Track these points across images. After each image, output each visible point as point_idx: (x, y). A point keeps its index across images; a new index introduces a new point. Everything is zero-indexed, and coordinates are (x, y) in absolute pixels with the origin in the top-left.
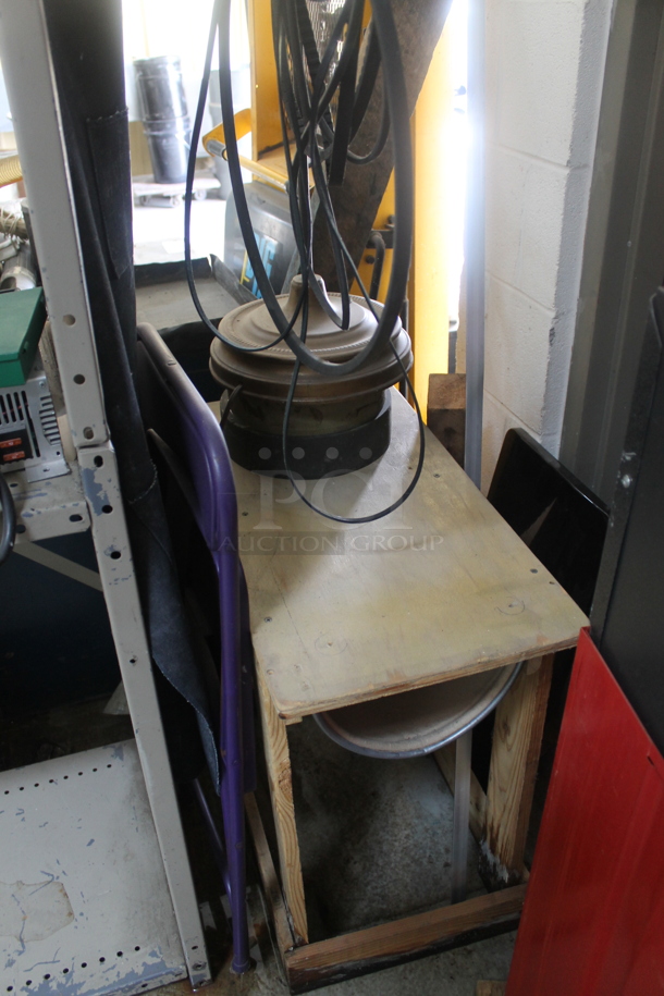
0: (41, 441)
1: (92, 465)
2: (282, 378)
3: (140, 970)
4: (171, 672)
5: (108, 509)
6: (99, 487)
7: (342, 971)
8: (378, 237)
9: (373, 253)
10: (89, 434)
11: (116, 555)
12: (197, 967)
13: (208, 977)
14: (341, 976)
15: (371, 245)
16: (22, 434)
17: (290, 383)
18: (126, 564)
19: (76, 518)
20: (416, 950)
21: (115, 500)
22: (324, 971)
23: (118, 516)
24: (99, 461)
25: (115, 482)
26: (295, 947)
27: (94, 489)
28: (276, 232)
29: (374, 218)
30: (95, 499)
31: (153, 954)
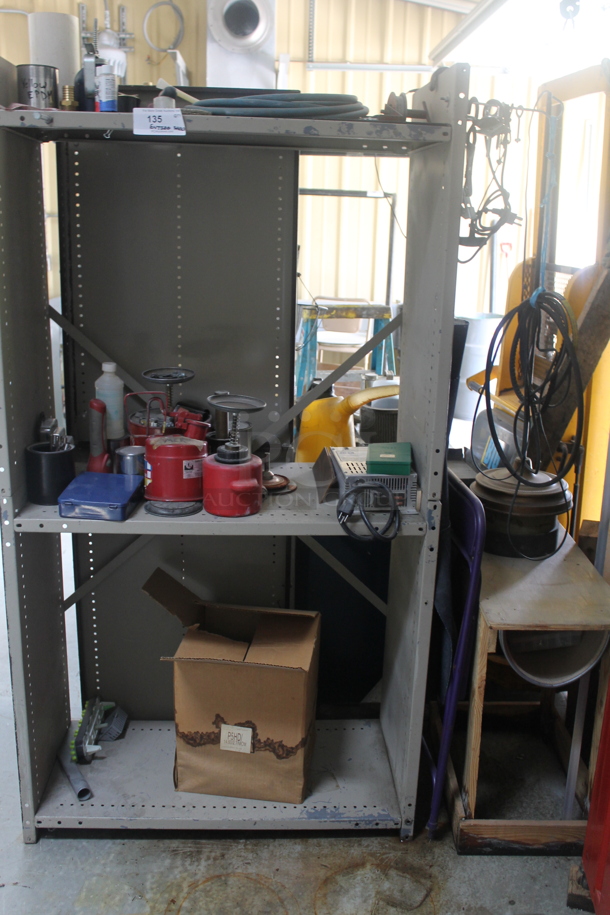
0: (409, 500)
1: (432, 508)
2: (508, 502)
3: (376, 815)
4: (440, 612)
5: (433, 528)
6: (433, 518)
7: (490, 845)
8: (565, 446)
9: (561, 455)
10: (434, 495)
11: (432, 549)
12: (407, 822)
13: (411, 834)
14: (489, 849)
15: (560, 450)
16: (402, 495)
17: (510, 505)
18: (434, 554)
19: (421, 529)
20: (535, 847)
21: (437, 526)
22: (480, 841)
23: (436, 532)
24: (435, 507)
25: (439, 518)
26: (466, 818)
27: (431, 518)
28: (506, 438)
29: (562, 435)
30: (430, 523)
31: (383, 810)
